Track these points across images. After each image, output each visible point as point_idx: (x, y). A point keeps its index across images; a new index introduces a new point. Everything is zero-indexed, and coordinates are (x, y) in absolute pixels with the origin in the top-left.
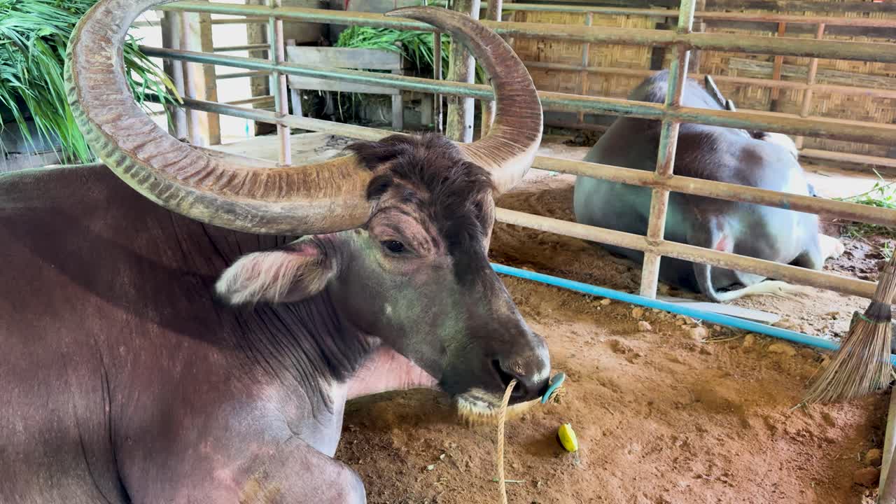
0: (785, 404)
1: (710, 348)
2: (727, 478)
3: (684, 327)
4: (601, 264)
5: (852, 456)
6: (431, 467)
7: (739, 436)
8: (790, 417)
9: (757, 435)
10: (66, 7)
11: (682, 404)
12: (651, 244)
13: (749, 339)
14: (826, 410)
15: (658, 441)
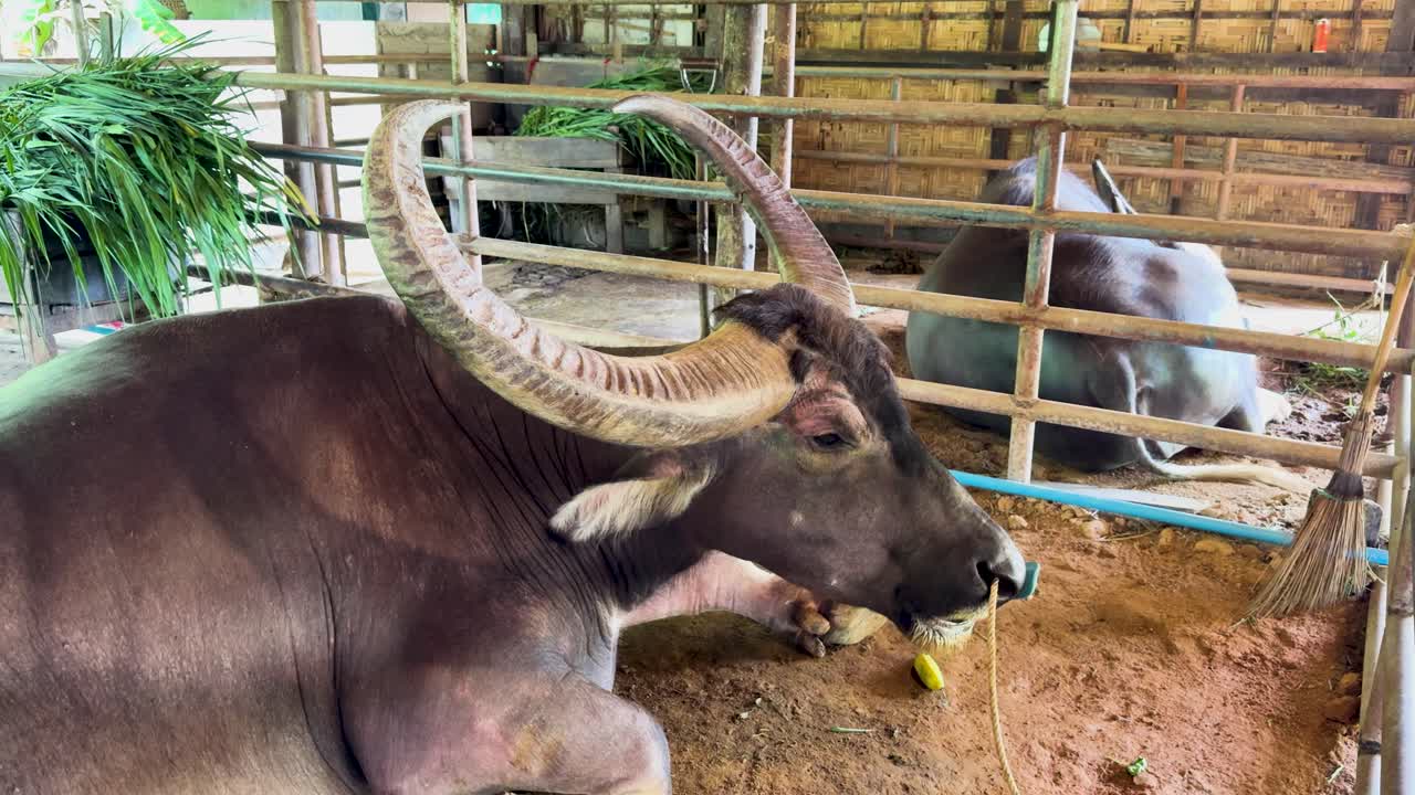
0: (1223, 620)
1: (1113, 549)
2: (1151, 718)
3: (1073, 521)
4: (946, 440)
5: (1320, 684)
6: (744, 715)
7: (1163, 663)
8: (1231, 636)
9: (1188, 661)
10: (139, 88)
11: (1080, 626)
12: (1019, 404)
13: (1166, 536)
14: (1281, 625)
15: (1052, 675)
